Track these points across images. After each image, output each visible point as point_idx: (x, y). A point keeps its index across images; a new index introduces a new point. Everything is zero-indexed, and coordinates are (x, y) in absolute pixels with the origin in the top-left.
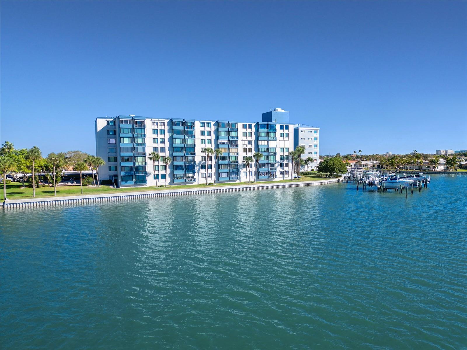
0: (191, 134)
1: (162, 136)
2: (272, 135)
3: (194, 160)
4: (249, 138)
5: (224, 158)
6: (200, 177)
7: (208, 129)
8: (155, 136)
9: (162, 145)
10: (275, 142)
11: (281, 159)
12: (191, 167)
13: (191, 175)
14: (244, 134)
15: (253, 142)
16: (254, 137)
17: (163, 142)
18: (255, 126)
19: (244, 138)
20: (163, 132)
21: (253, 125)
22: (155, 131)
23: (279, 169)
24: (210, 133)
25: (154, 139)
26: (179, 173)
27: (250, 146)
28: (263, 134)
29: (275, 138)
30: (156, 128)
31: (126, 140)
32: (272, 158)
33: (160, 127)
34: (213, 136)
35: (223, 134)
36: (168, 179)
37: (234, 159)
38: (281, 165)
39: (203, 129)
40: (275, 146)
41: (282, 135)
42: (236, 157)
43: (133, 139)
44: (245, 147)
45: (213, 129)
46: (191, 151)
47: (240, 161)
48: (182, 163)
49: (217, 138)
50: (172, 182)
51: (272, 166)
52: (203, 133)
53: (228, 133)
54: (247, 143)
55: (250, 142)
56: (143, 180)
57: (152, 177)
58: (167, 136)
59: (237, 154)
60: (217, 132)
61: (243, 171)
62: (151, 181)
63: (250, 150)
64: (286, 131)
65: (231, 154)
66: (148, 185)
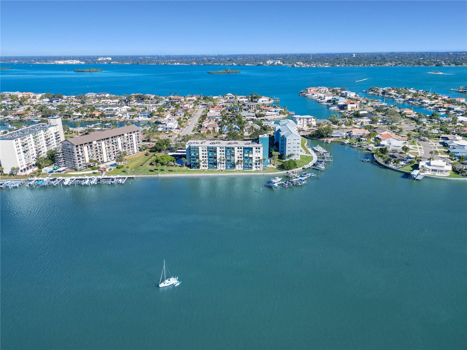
0: (215, 152)
1: (205, 152)
2: (251, 152)
3: (217, 161)
4: (241, 153)
5: (228, 161)
6: (220, 167)
7: (223, 150)
8: (203, 152)
9: (205, 156)
10: (252, 155)
11: (256, 161)
12: (215, 164)
13: (215, 166)
14: (238, 151)
15: (242, 155)
16: (243, 152)
17: (206, 154)
18: (243, 148)
19: (238, 153)
20: (205, 151)
21: (242, 148)
22: (203, 151)
23: (255, 166)
24: (223, 151)
25: (203, 153)
26: (211, 165)
27: (241, 156)
28: (246, 152)
29: (252, 153)
30: (203, 149)
31: (193, 154)
32: (251, 161)
33: (204, 149)
34: (225, 152)
35: (228, 152)
36: (208, 167)
37: (233, 161)
38: (256, 164)
39: (221, 149)
40: (252, 157)
41: (256, 152)
42: (234, 160)
43: (195, 154)
44: (239, 156)
45: (225, 150)
46: (215, 158)
47: (236, 161)
48: (212, 162)
49: (226, 154)
50: (208, 169)
51: (251, 164)
52: (220, 151)
53: (230, 151)
54: (239, 155)
55: (241, 155)
56: (198, 167)
57: (202, 166)
58: (207, 152)
59: (234, 159)
60: (226, 151)
61: (237, 167)
62: (202, 168)
63: (241, 158)
64: (259, 150)
65: (231, 159)
66: (201, 169)
